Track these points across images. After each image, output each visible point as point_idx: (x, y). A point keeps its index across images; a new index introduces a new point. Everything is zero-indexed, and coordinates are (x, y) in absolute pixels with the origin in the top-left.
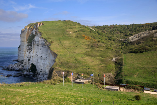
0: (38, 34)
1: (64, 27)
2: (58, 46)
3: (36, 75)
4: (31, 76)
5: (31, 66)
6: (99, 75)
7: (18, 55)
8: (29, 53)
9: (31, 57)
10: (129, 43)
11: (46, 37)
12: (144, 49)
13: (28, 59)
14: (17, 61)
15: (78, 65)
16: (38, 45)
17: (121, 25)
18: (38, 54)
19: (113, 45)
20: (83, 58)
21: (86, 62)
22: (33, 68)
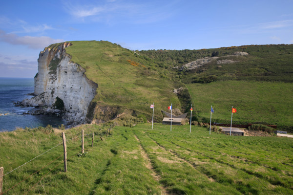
0: (66, 57)
1: (101, 49)
2: (96, 73)
3: (64, 113)
4: (57, 114)
5: (55, 100)
6: (162, 112)
7: (35, 87)
8: (52, 83)
9: (56, 89)
10: (187, 71)
11: (78, 61)
12: (210, 78)
13: (51, 91)
14: (33, 94)
15: (130, 98)
16: (66, 72)
17: (171, 51)
18: (67, 84)
19: (167, 73)
20: (135, 88)
21: (142, 94)
22: (60, 103)
